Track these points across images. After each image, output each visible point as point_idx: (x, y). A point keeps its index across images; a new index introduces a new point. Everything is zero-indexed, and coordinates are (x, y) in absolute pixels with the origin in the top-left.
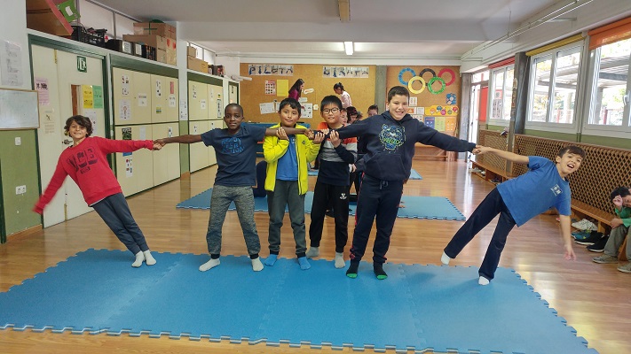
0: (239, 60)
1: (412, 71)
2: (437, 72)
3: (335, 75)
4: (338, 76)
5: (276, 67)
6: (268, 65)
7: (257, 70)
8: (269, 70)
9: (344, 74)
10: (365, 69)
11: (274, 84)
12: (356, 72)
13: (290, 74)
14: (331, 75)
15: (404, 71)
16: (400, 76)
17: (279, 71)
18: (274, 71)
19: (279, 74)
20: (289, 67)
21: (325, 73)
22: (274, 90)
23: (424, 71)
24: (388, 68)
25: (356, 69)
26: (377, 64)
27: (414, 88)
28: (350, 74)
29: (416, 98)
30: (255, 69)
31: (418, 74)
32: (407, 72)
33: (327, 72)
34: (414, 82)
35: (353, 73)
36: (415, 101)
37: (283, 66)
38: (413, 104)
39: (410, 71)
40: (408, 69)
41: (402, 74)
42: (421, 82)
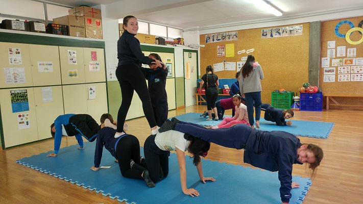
0: (198, 33)
3: (272, 36)
4: (274, 36)
5: (224, 35)
6: (219, 34)
7: (211, 39)
8: (220, 37)
9: (279, 33)
11: (223, 48)
13: (235, 39)
14: (269, 36)
15: (340, 23)
17: (227, 37)
18: (224, 37)
19: (227, 39)
20: (234, 33)
21: (263, 35)
22: (224, 53)
24: (322, 24)
26: (311, 21)
27: (352, 40)
28: (285, 33)
29: (355, 49)
30: (210, 38)
31: (357, 25)
32: (344, 24)
33: (265, 34)
34: (352, 33)
35: (288, 32)
36: (354, 52)
37: (230, 33)
38: (352, 55)
39: (347, 23)
40: (345, 22)
41: (338, 27)
42: (360, 33)
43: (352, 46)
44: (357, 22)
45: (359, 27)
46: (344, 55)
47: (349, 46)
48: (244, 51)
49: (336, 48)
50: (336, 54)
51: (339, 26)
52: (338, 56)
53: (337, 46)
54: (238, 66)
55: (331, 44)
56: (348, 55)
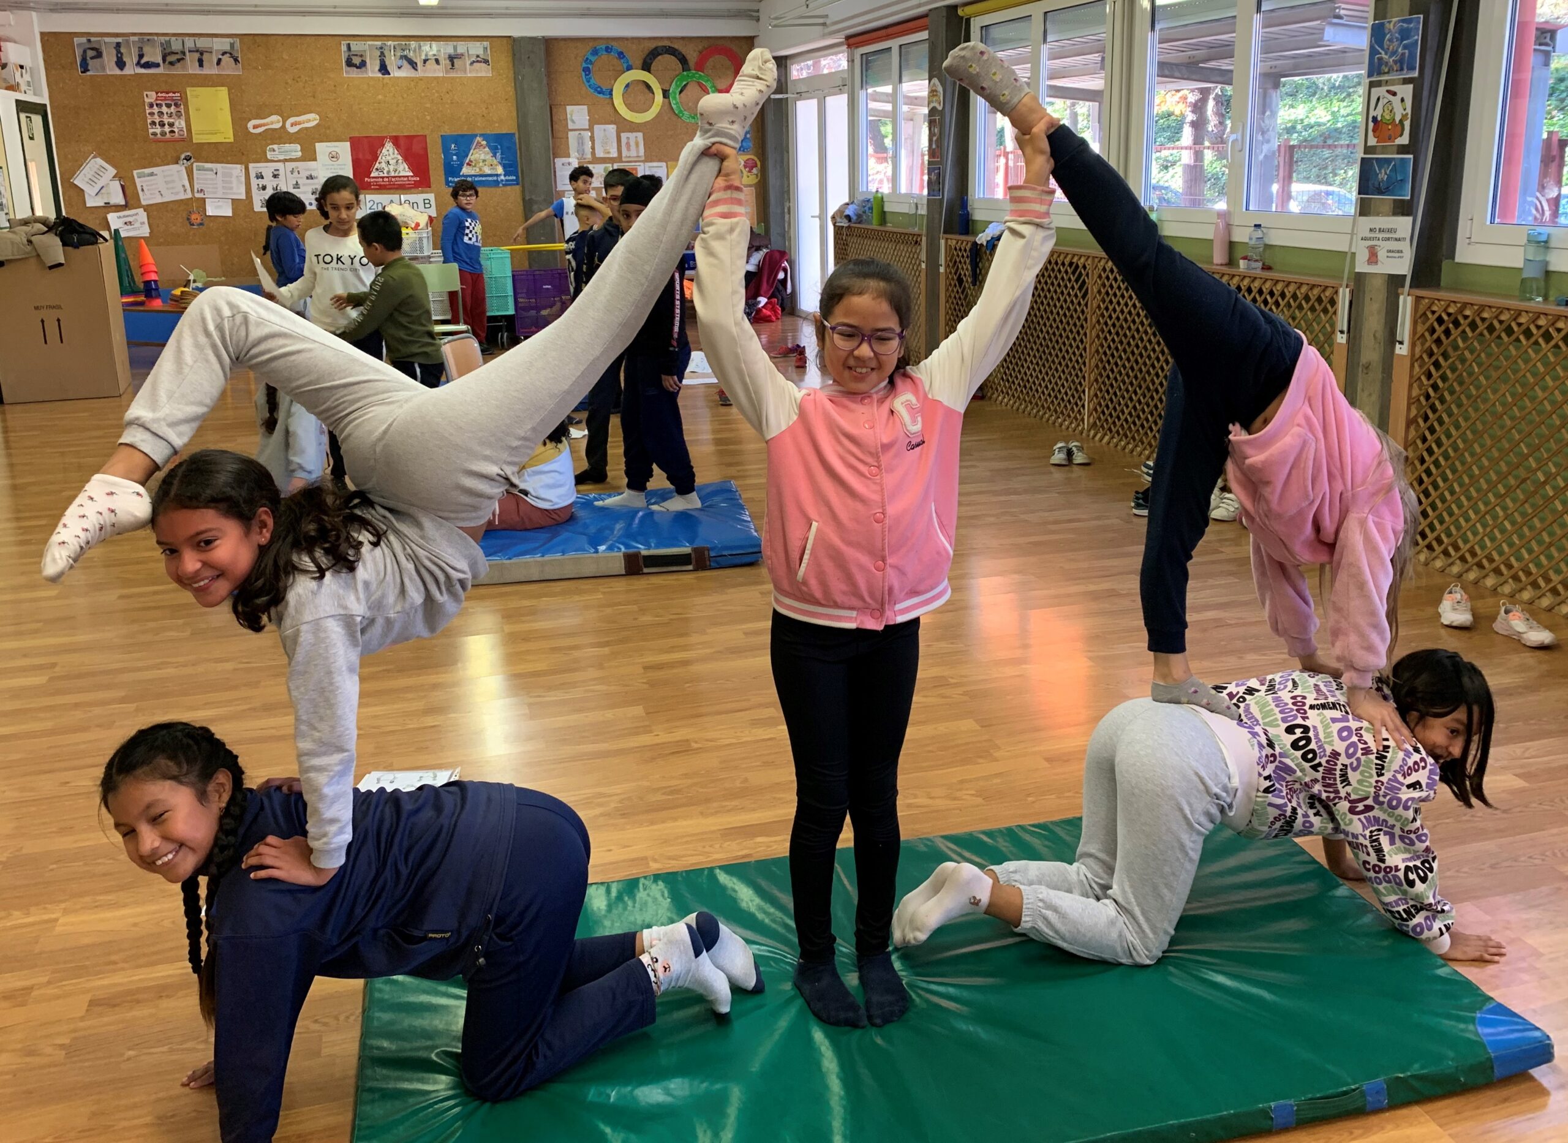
0: (36, 24)
1: (621, 55)
2: (692, 57)
3: (384, 69)
4: (395, 73)
5: (176, 46)
6: (146, 38)
8: (154, 55)
9: (413, 65)
10: (477, 49)
11: (180, 103)
12: (452, 58)
13: (229, 68)
14: (372, 70)
16: (587, 70)
17: (191, 59)
18: (172, 57)
19: (191, 67)
20: (223, 45)
21: (349, 63)
22: (180, 124)
23: (654, 53)
24: (549, 44)
25: (448, 48)
26: (516, 33)
27: (630, 107)
28: (431, 64)
29: (640, 135)
30: (99, 55)
31: (639, 62)
32: (604, 56)
33: (357, 61)
34: (627, 86)
35: (444, 62)
36: (637, 144)
37: (202, 43)
38: (633, 153)
39: (614, 54)
40: (608, 50)
41: (591, 63)
42: (648, 87)
43: (633, 127)
44: (636, 55)
45: (643, 69)
46: (614, 154)
47: (624, 126)
48: (274, 121)
49: (591, 129)
50: (593, 148)
51: (593, 59)
52: (600, 154)
53: (592, 123)
54: (254, 182)
55: (577, 115)
56: (624, 155)
